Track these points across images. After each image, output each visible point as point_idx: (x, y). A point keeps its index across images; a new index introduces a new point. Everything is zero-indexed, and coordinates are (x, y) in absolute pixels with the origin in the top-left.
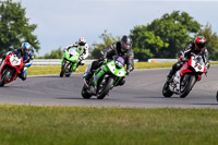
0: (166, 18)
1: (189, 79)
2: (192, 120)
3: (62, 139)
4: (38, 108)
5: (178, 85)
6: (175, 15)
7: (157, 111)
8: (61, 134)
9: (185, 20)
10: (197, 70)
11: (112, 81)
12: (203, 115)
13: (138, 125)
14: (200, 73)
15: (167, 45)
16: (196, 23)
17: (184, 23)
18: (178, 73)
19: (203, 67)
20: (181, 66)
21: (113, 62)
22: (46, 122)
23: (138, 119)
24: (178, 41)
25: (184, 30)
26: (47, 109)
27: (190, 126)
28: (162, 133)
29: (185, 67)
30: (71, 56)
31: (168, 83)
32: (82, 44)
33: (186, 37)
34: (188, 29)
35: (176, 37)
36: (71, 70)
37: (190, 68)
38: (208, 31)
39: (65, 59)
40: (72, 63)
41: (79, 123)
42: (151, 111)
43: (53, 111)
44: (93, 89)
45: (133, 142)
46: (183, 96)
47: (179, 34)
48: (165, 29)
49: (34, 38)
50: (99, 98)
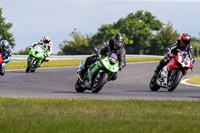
0: (131, 17)
1: (176, 74)
2: (155, 111)
3: (35, 128)
4: (14, 100)
5: (166, 80)
6: (139, 15)
7: (122, 103)
8: (34, 124)
9: (148, 19)
10: (184, 65)
11: (106, 76)
12: (165, 106)
13: (105, 115)
14: (187, 68)
15: (131, 42)
16: (158, 22)
17: (147, 22)
18: (165, 68)
19: (189, 62)
20: (168, 61)
21: (107, 58)
22: (21, 113)
23: (105, 110)
24: (142, 38)
25: (147, 28)
26: (22, 101)
27: (153, 116)
28: (127, 123)
29: (172, 63)
30: (37, 53)
31: (155, 78)
32: (47, 42)
33: (149, 34)
34: (151, 28)
35: (139, 35)
36: (36, 66)
37: (177, 63)
38: (169, 29)
39: (31, 56)
40: (37, 59)
41: (51, 113)
42: (117, 102)
43: (27, 103)
44: (87, 84)
45: (100, 130)
46: (171, 90)
47: (143, 32)
48: (130, 27)
49: (9, 36)
50: (94, 92)
